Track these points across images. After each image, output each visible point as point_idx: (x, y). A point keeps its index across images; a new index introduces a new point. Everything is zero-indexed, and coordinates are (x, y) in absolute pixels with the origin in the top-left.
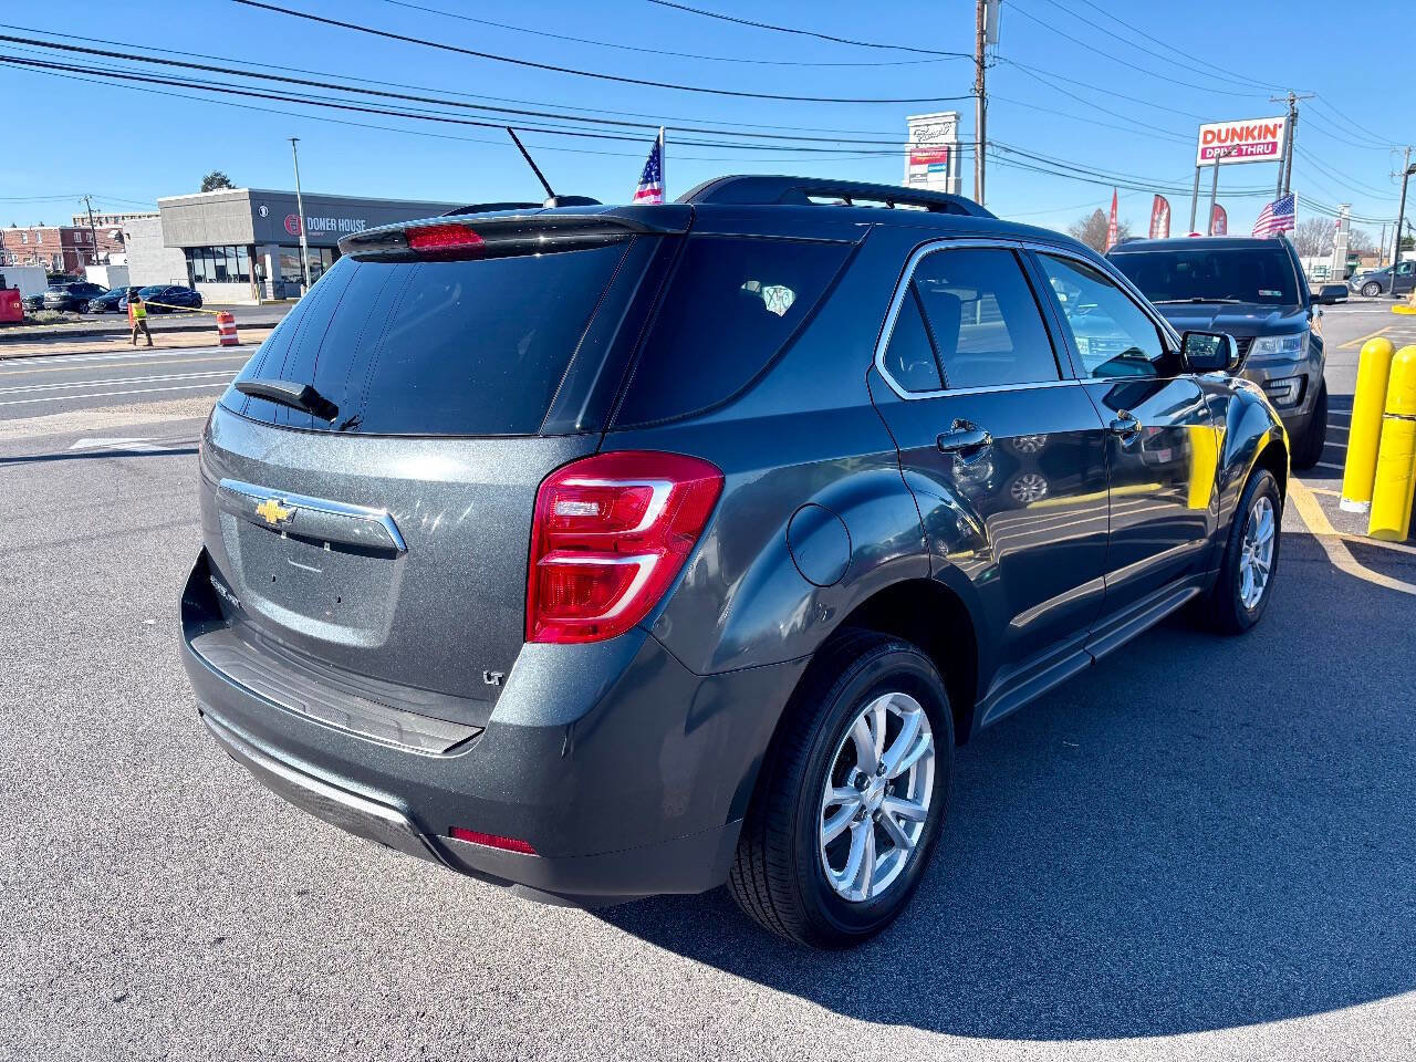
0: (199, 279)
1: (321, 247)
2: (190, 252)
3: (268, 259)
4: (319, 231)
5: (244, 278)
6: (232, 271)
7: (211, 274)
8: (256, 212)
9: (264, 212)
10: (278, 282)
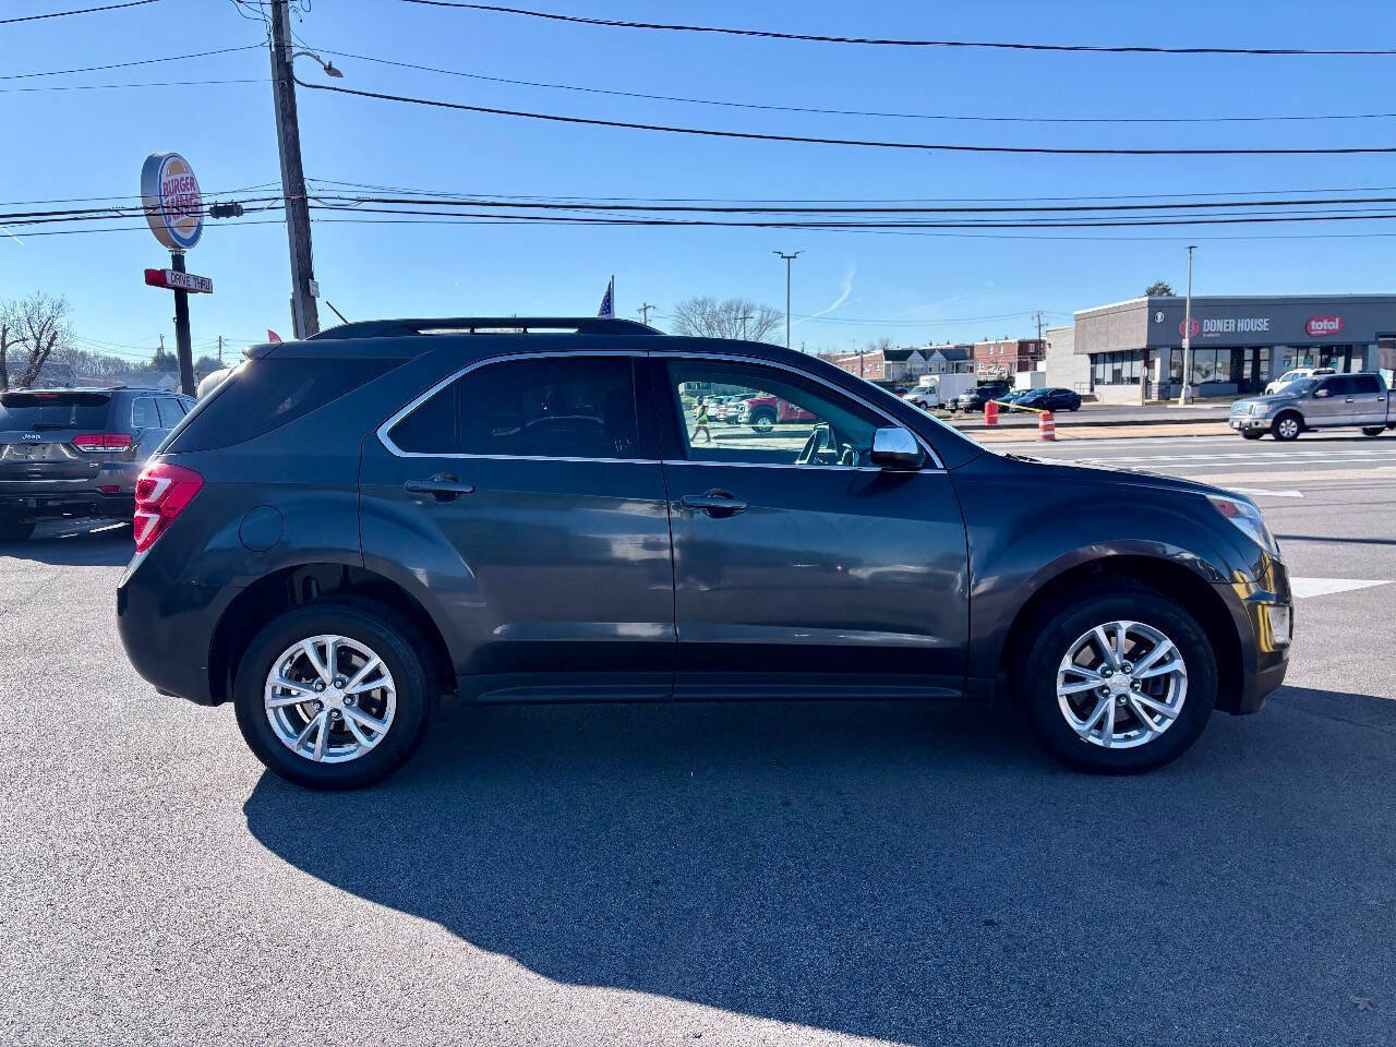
0: (1098, 382)
1: (1217, 348)
2: (1094, 358)
3: (1158, 362)
4: (1216, 332)
5: (1134, 380)
6: (1126, 374)
7: (1109, 378)
8: (1152, 318)
9: (1159, 317)
10: (1164, 384)
